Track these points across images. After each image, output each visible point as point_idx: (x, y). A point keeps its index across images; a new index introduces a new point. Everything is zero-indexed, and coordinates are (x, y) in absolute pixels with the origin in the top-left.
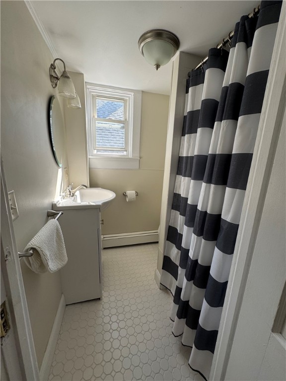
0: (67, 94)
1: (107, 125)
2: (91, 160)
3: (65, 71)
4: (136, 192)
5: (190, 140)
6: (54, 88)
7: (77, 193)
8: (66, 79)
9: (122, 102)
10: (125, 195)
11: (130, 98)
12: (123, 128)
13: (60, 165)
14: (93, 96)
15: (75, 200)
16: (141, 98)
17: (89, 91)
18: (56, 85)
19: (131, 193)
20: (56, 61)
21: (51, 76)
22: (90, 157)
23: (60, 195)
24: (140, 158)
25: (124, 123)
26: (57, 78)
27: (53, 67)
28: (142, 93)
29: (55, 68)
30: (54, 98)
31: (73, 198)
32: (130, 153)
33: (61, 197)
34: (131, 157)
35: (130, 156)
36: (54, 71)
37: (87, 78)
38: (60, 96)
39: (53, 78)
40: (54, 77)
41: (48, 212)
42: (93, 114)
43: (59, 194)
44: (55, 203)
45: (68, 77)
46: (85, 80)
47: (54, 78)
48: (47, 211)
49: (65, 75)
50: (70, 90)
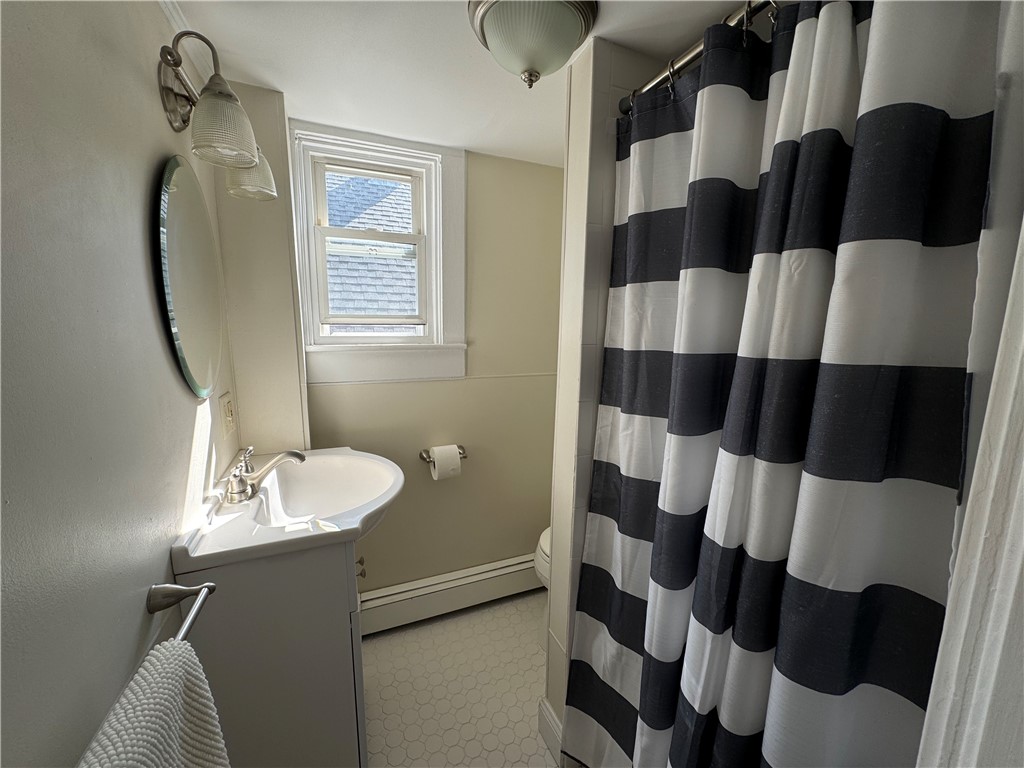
0: (226, 151)
1: (364, 248)
2: (312, 358)
3: (217, 74)
4: (460, 447)
5: (642, 302)
6: (178, 130)
7: (271, 482)
8: (222, 102)
9: (406, 181)
10: (426, 460)
11: (429, 169)
12: (411, 255)
13: (204, 393)
14: (315, 162)
15: (261, 516)
16: (462, 169)
17: (302, 146)
18: (185, 121)
19: (445, 453)
20: (185, 41)
21: (166, 91)
22: (311, 349)
23: (205, 500)
24: (468, 343)
25: (416, 241)
26: (190, 100)
27: (170, 58)
28: (467, 157)
29: (178, 63)
30: (178, 165)
31: (253, 504)
32: (436, 331)
33: (208, 506)
34: (441, 342)
35: (438, 339)
36: (178, 76)
37: (296, 105)
38: (201, 157)
39: (172, 97)
40: (176, 95)
41: (151, 595)
42: (316, 213)
43: (200, 496)
44: (183, 543)
45: (229, 97)
46: (289, 112)
47: (176, 99)
48: (146, 590)
49: (217, 90)
50: (238, 142)
